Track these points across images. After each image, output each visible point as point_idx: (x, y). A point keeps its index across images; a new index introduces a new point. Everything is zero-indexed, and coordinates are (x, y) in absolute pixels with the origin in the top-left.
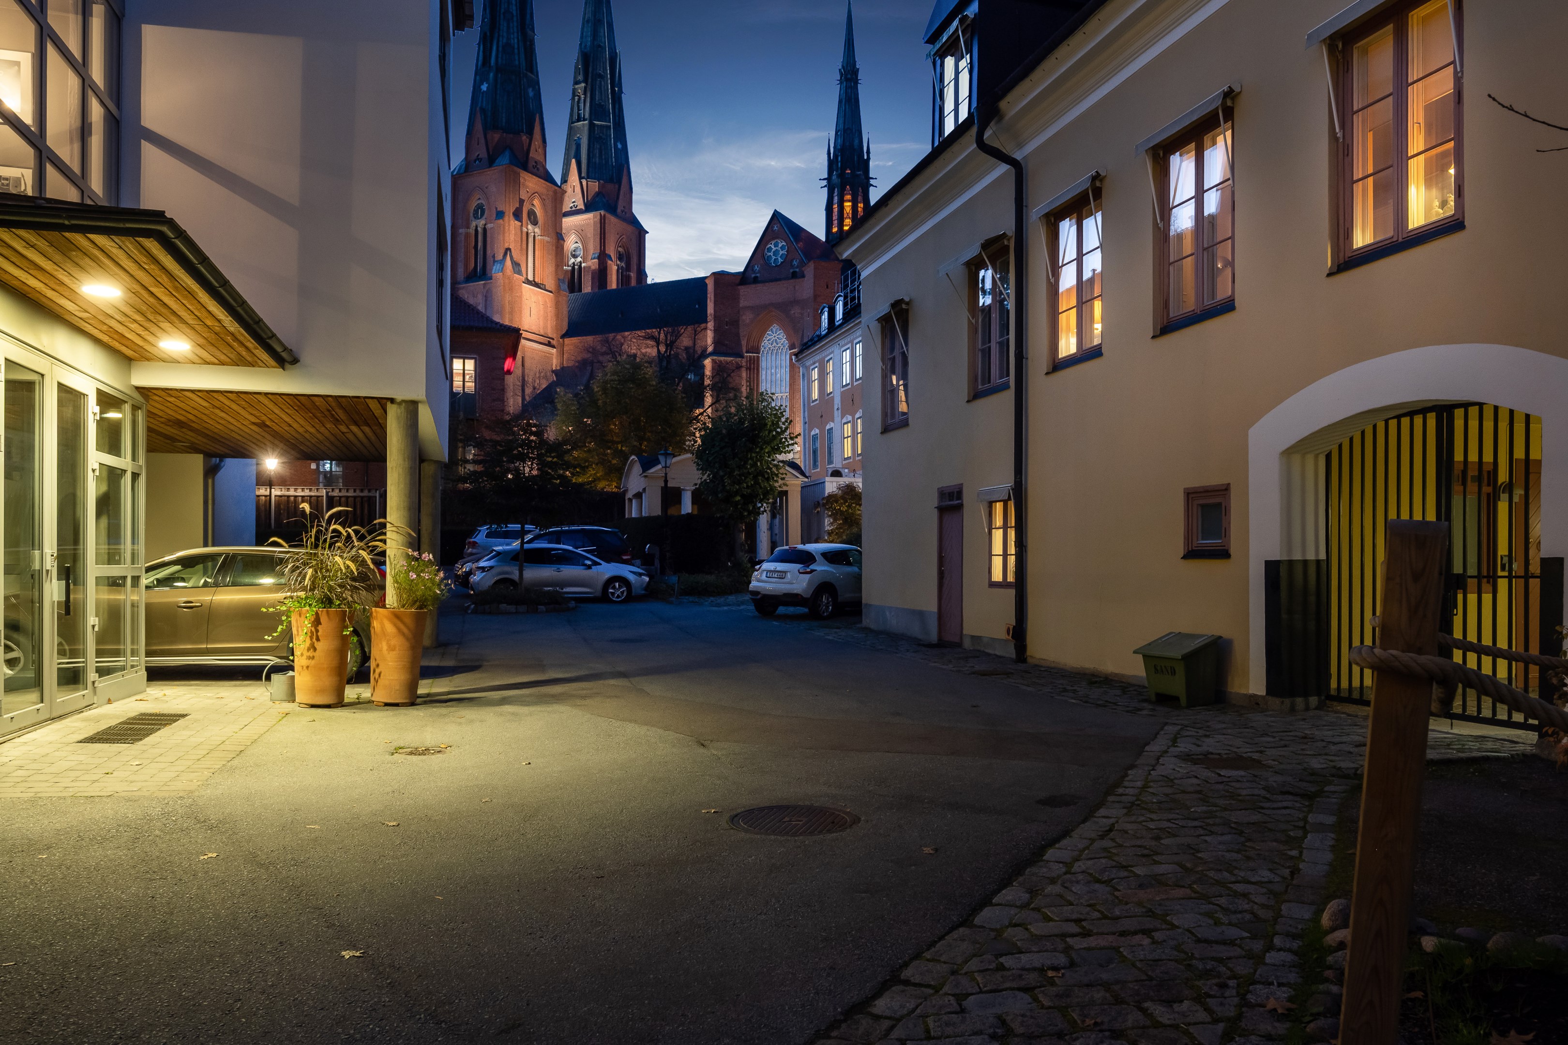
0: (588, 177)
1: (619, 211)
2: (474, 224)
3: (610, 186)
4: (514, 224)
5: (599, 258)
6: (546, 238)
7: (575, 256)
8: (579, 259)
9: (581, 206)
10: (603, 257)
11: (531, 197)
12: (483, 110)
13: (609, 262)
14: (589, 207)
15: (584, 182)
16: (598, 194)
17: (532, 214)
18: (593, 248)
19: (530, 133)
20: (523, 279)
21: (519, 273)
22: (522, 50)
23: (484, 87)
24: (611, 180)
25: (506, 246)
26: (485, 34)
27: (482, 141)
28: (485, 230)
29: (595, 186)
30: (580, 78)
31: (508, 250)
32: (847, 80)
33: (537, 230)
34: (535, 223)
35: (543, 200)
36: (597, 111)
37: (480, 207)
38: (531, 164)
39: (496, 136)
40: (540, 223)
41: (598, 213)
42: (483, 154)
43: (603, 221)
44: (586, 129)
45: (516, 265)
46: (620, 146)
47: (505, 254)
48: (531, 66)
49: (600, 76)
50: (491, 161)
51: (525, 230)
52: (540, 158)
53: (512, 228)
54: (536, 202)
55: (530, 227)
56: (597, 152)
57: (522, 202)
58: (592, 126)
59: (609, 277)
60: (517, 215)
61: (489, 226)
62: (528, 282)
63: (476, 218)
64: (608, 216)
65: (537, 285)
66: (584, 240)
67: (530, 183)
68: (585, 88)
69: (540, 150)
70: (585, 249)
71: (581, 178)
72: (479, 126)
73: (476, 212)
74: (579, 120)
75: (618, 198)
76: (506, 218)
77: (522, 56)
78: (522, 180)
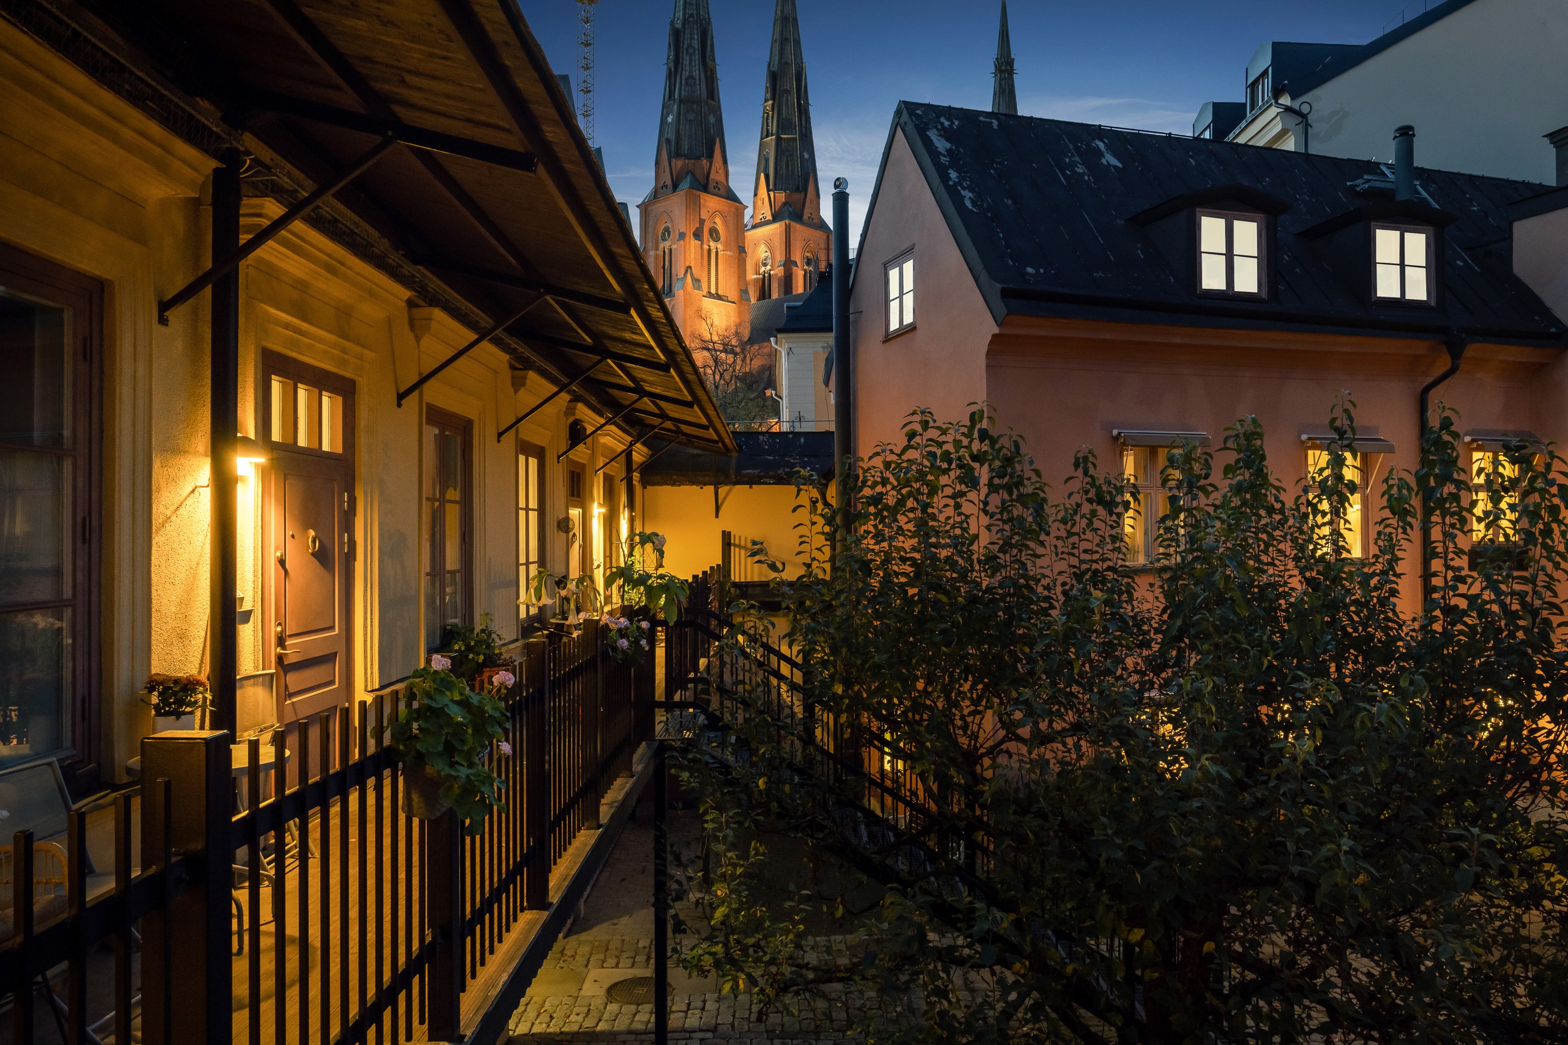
0: (775, 189)
1: (805, 217)
2: (661, 246)
3: (797, 196)
4: (694, 243)
5: (784, 265)
6: (729, 253)
7: (765, 265)
8: (769, 267)
9: (769, 217)
10: (788, 264)
11: (713, 215)
12: (668, 141)
13: (794, 268)
14: (776, 218)
15: (772, 193)
16: (784, 204)
17: (714, 234)
18: (780, 257)
19: (710, 156)
20: (705, 292)
21: (699, 288)
22: (703, 79)
23: (670, 119)
24: (797, 189)
25: (687, 264)
26: (670, 70)
27: (667, 169)
28: (671, 250)
29: (781, 197)
30: (769, 95)
31: (690, 267)
32: (1001, 72)
33: (719, 246)
34: (717, 239)
35: (724, 218)
36: (784, 125)
37: (667, 230)
38: (711, 185)
39: (679, 163)
40: (722, 239)
41: (783, 223)
42: (669, 182)
43: (788, 230)
44: (773, 143)
45: (696, 281)
46: (806, 156)
47: (686, 271)
48: (712, 93)
49: (787, 91)
50: (675, 186)
51: (706, 247)
52: (721, 178)
53: (692, 247)
54: (718, 220)
55: (712, 244)
56: (784, 163)
57: (702, 222)
58: (779, 140)
59: (794, 282)
60: (698, 235)
61: (674, 247)
62: (710, 295)
63: (664, 240)
64: (793, 224)
65: (718, 297)
66: (771, 249)
67: (711, 203)
68: (773, 105)
69: (721, 172)
70: (773, 258)
71: (768, 190)
72: (665, 156)
73: (663, 234)
74: (767, 136)
75: (804, 206)
76: (687, 239)
77: (704, 85)
78: (702, 201)
